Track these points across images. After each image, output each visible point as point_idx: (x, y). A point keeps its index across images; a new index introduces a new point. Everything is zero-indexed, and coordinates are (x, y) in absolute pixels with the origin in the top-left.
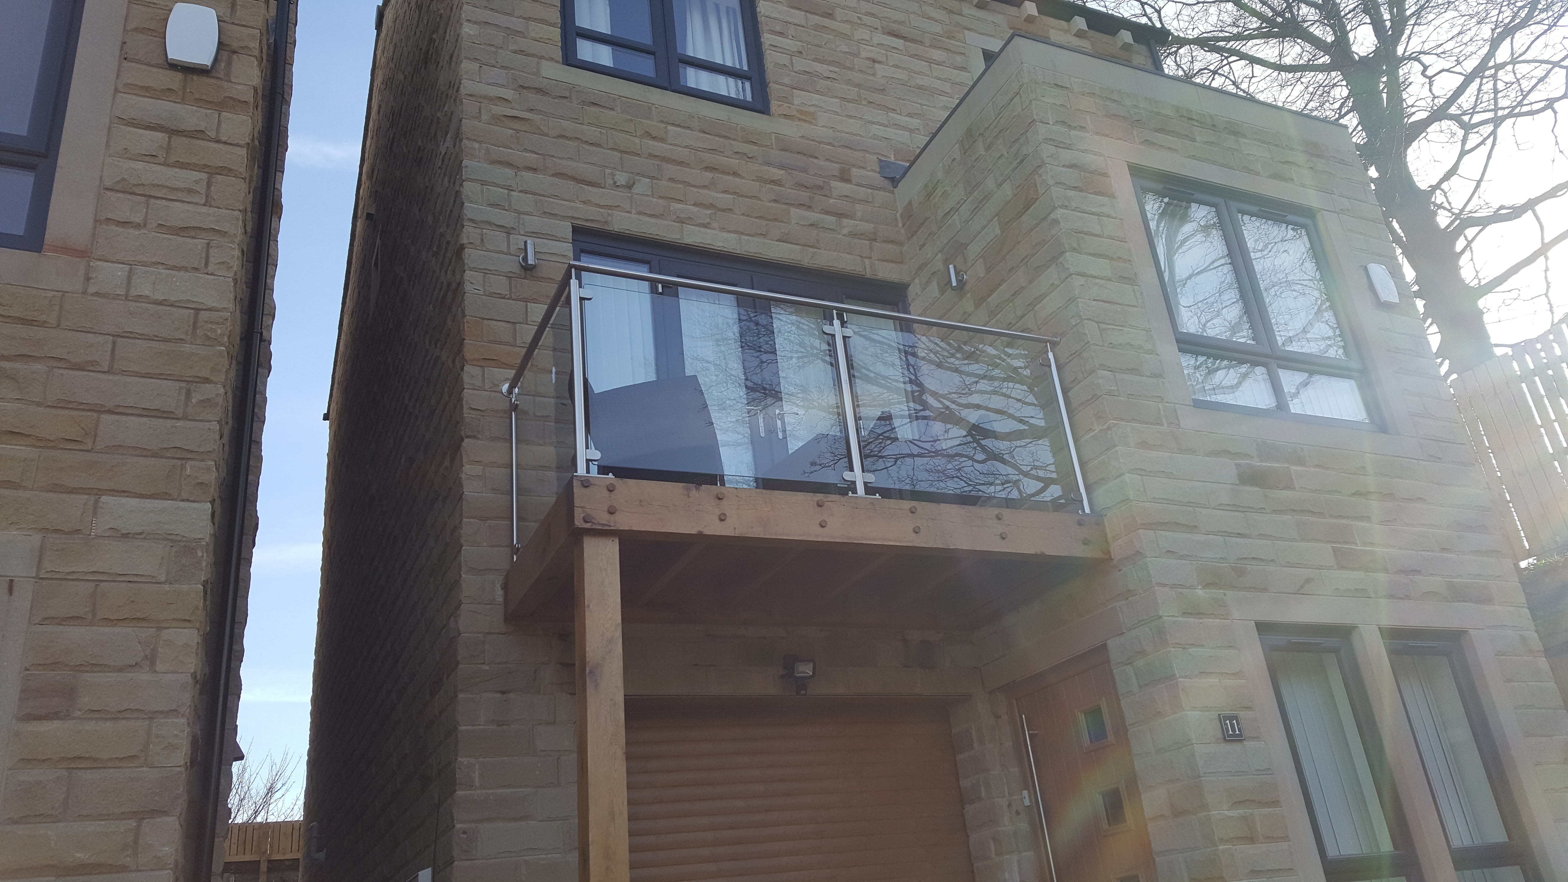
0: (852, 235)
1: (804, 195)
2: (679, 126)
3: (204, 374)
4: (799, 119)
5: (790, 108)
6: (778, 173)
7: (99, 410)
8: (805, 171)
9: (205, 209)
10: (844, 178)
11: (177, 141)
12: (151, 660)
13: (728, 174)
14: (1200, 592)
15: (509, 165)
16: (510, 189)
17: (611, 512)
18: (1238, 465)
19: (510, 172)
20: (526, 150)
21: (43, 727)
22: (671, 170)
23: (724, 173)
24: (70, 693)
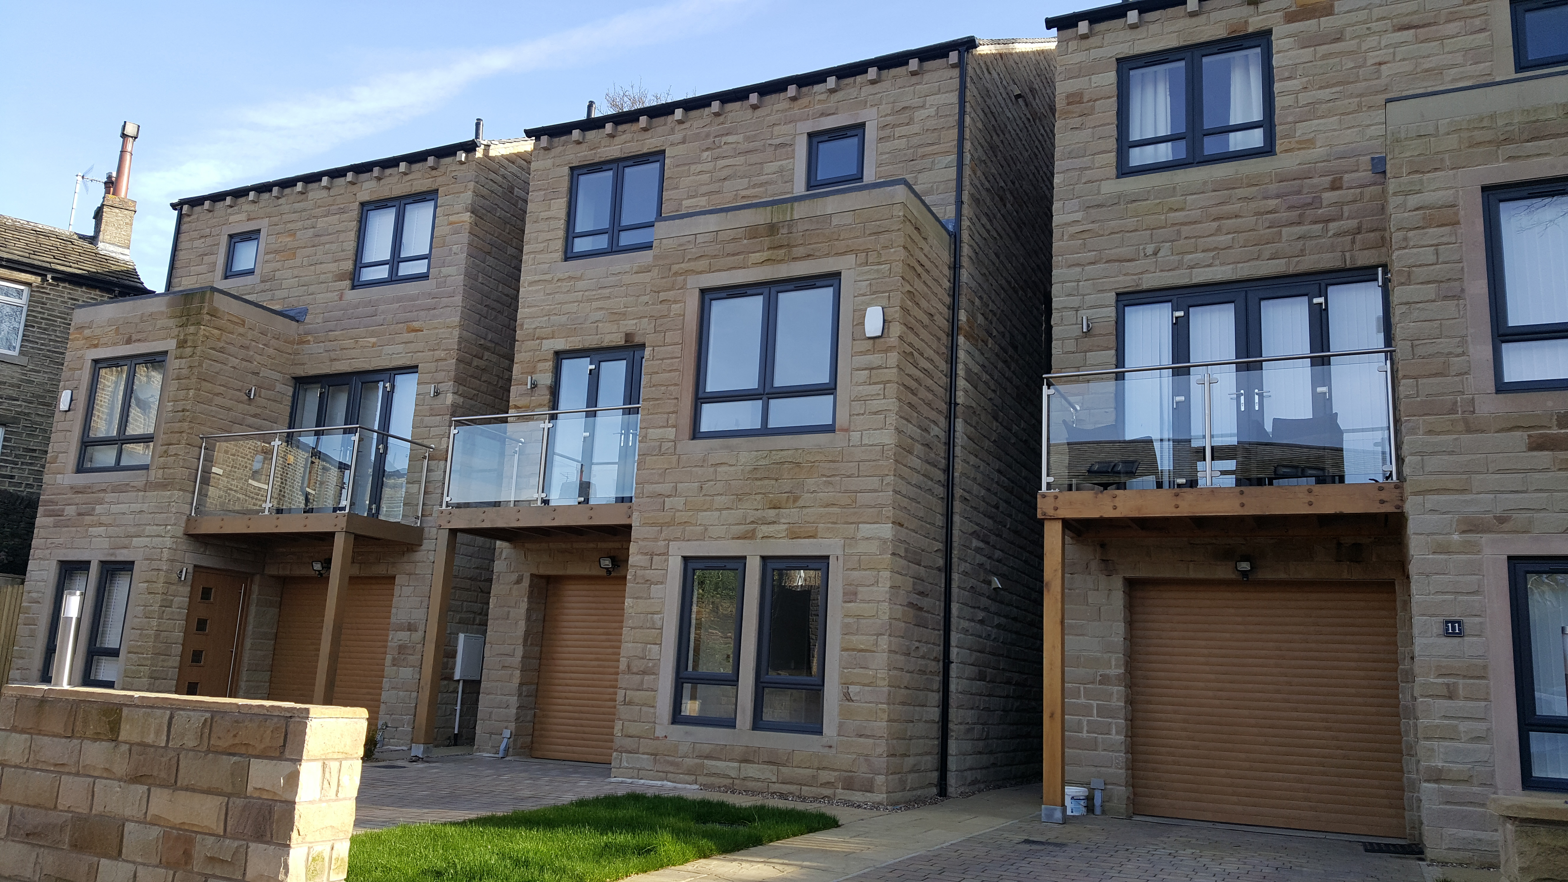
0: (1337, 235)
1: (1294, 214)
2: (1195, 194)
3: (886, 473)
4: (1299, 149)
5: (1290, 142)
6: (1272, 203)
7: (856, 492)
8: (1299, 192)
9: (883, 401)
10: (1335, 186)
11: (874, 372)
12: (877, 582)
13: (1231, 218)
14: (1456, 537)
15: (1078, 265)
16: (1078, 281)
17: (1056, 509)
18: (1529, 436)
19: (1079, 269)
20: (1089, 251)
21: (850, 605)
22: (1186, 230)
23: (1228, 218)
24: (856, 594)
